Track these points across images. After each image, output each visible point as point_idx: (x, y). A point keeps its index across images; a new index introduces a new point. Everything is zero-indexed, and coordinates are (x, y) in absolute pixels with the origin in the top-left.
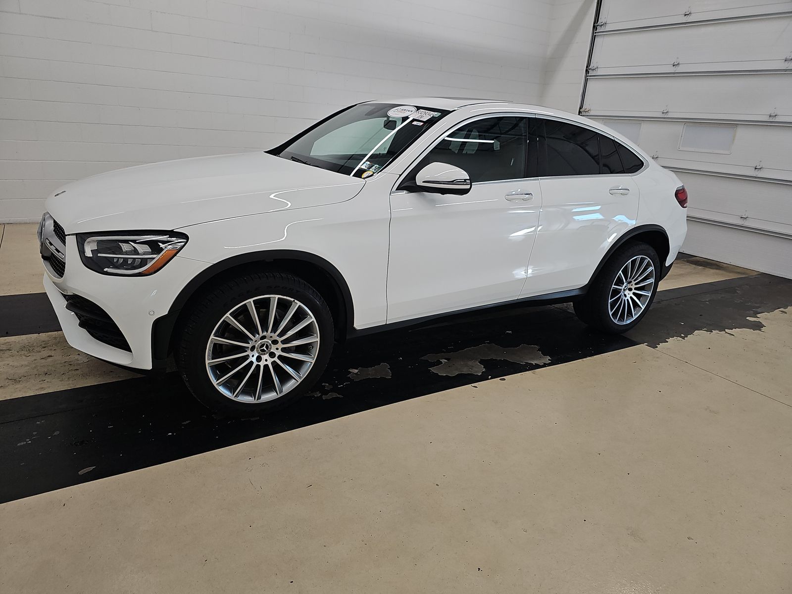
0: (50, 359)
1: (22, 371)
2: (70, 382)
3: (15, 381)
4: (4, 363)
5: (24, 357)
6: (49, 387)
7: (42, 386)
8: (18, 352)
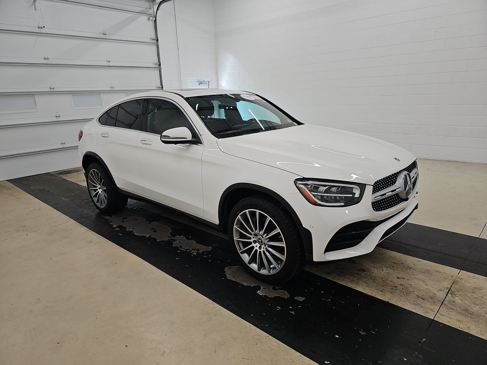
0: (400, 276)
1: (421, 276)
2: (403, 258)
3: (428, 271)
4: (427, 287)
5: (413, 285)
6: (415, 260)
7: (418, 263)
8: (414, 292)
